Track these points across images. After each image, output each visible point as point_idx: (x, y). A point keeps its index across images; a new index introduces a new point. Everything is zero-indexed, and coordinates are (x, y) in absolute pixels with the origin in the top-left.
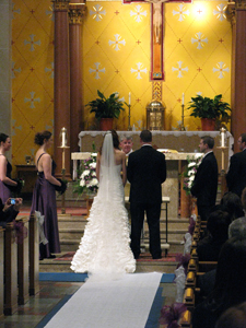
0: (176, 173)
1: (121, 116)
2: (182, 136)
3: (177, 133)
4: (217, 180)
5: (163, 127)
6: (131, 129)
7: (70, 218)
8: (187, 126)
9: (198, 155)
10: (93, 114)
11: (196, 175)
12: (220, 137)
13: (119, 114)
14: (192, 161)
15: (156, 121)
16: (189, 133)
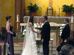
0: (56, 31)
1: (38, 11)
2: (59, 18)
3: (57, 17)
4: (70, 34)
5: (52, 15)
6: (41, 16)
7: (19, 46)
8: (61, 15)
9: (63, 25)
10: (29, 11)
11: (62, 31)
12: (71, 19)
13: (37, 11)
14: (61, 27)
15: (50, 13)
16: (61, 17)
